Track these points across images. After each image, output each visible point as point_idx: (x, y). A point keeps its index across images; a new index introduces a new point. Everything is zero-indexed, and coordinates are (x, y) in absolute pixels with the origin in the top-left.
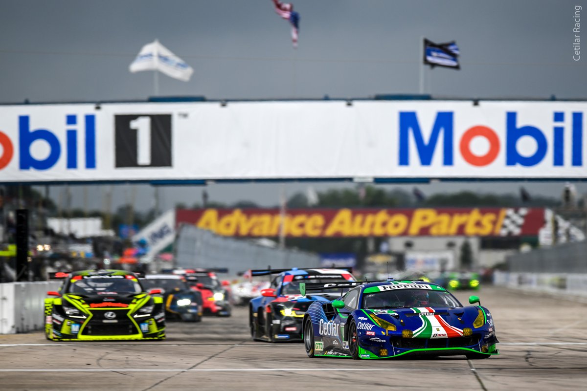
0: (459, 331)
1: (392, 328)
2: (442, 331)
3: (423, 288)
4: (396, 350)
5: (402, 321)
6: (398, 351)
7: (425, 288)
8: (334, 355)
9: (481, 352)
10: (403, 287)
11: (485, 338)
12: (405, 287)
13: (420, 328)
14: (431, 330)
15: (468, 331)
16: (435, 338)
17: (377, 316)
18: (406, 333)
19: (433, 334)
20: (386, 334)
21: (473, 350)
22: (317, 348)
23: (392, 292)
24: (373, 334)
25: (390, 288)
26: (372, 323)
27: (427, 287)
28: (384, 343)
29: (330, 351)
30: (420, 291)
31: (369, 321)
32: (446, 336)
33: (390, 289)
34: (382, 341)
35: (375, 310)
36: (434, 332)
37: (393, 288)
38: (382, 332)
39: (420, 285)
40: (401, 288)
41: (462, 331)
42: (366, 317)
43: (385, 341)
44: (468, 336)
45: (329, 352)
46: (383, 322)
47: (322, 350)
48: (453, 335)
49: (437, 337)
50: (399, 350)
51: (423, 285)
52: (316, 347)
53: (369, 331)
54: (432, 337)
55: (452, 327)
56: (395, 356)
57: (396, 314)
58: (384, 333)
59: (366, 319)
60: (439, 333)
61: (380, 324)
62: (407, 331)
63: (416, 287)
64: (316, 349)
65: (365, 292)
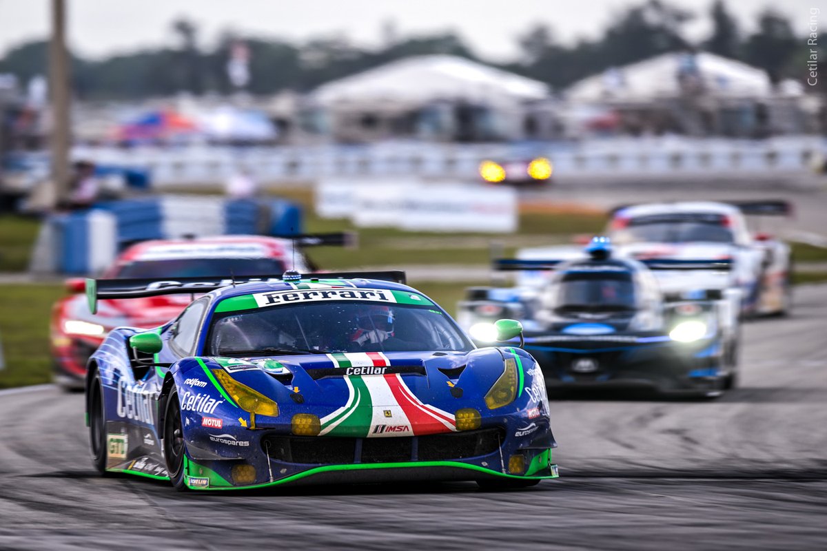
0: (445, 419)
1: (268, 410)
2: (400, 418)
3: (372, 298)
4: (276, 468)
5: (296, 390)
6: (283, 471)
7: (377, 298)
8: (147, 471)
9: (504, 474)
10: (320, 298)
11: (518, 434)
12: (325, 295)
13: (342, 410)
14: (370, 415)
15: (469, 418)
16: (378, 435)
17: (232, 375)
18: (302, 422)
19: (374, 424)
20: (249, 425)
21: (484, 468)
22: (112, 452)
23: (290, 309)
24: (218, 423)
25: (286, 298)
26: (216, 395)
27: (382, 296)
28: (244, 447)
29: (140, 460)
30: (363, 306)
31: (210, 391)
32: (410, 432)
33: (282, 302)
34: (241, 443)
35: (232, 361)
36: (378, 419)
37: (292, 300)
38: (240, 420)
39: (365, 290)
40: (315, 298)
41: (452, 417)
42: (203, 378)
43: (247, 444)
44: (469, 430)
45: (138, 463)
46: (246, 392)
47: (124, 456)
48: (429, 428)
49: (385, 434)
50: (285, 467)
51: (375, 291)
52: (109, 449)
53: (209, 415)
54: (371, 433)
55: (428, 406)
56: (272, 482)
57: (286, 371)
58: (244, 423)
59: (204, 384)
60: (389, 422)
61: (236, 398)
62: (305, 417)
63: (353, 295)
64: (110, 455)
65: (218, 310)
